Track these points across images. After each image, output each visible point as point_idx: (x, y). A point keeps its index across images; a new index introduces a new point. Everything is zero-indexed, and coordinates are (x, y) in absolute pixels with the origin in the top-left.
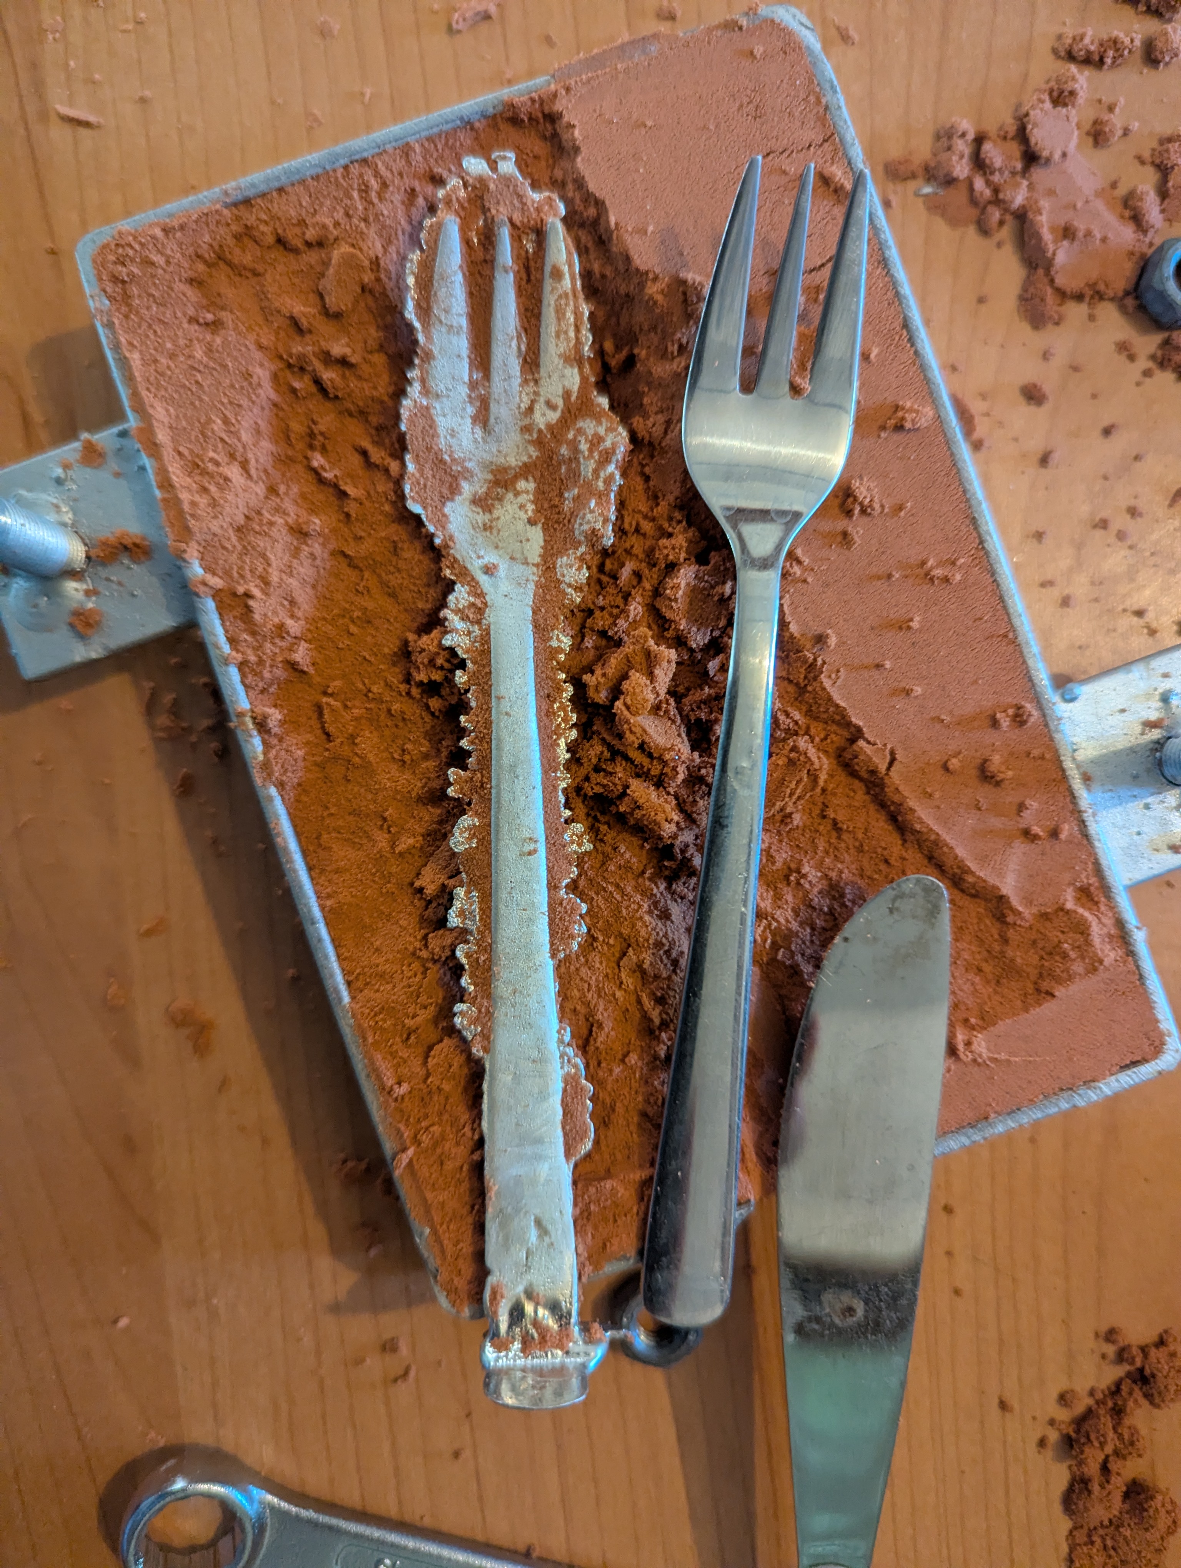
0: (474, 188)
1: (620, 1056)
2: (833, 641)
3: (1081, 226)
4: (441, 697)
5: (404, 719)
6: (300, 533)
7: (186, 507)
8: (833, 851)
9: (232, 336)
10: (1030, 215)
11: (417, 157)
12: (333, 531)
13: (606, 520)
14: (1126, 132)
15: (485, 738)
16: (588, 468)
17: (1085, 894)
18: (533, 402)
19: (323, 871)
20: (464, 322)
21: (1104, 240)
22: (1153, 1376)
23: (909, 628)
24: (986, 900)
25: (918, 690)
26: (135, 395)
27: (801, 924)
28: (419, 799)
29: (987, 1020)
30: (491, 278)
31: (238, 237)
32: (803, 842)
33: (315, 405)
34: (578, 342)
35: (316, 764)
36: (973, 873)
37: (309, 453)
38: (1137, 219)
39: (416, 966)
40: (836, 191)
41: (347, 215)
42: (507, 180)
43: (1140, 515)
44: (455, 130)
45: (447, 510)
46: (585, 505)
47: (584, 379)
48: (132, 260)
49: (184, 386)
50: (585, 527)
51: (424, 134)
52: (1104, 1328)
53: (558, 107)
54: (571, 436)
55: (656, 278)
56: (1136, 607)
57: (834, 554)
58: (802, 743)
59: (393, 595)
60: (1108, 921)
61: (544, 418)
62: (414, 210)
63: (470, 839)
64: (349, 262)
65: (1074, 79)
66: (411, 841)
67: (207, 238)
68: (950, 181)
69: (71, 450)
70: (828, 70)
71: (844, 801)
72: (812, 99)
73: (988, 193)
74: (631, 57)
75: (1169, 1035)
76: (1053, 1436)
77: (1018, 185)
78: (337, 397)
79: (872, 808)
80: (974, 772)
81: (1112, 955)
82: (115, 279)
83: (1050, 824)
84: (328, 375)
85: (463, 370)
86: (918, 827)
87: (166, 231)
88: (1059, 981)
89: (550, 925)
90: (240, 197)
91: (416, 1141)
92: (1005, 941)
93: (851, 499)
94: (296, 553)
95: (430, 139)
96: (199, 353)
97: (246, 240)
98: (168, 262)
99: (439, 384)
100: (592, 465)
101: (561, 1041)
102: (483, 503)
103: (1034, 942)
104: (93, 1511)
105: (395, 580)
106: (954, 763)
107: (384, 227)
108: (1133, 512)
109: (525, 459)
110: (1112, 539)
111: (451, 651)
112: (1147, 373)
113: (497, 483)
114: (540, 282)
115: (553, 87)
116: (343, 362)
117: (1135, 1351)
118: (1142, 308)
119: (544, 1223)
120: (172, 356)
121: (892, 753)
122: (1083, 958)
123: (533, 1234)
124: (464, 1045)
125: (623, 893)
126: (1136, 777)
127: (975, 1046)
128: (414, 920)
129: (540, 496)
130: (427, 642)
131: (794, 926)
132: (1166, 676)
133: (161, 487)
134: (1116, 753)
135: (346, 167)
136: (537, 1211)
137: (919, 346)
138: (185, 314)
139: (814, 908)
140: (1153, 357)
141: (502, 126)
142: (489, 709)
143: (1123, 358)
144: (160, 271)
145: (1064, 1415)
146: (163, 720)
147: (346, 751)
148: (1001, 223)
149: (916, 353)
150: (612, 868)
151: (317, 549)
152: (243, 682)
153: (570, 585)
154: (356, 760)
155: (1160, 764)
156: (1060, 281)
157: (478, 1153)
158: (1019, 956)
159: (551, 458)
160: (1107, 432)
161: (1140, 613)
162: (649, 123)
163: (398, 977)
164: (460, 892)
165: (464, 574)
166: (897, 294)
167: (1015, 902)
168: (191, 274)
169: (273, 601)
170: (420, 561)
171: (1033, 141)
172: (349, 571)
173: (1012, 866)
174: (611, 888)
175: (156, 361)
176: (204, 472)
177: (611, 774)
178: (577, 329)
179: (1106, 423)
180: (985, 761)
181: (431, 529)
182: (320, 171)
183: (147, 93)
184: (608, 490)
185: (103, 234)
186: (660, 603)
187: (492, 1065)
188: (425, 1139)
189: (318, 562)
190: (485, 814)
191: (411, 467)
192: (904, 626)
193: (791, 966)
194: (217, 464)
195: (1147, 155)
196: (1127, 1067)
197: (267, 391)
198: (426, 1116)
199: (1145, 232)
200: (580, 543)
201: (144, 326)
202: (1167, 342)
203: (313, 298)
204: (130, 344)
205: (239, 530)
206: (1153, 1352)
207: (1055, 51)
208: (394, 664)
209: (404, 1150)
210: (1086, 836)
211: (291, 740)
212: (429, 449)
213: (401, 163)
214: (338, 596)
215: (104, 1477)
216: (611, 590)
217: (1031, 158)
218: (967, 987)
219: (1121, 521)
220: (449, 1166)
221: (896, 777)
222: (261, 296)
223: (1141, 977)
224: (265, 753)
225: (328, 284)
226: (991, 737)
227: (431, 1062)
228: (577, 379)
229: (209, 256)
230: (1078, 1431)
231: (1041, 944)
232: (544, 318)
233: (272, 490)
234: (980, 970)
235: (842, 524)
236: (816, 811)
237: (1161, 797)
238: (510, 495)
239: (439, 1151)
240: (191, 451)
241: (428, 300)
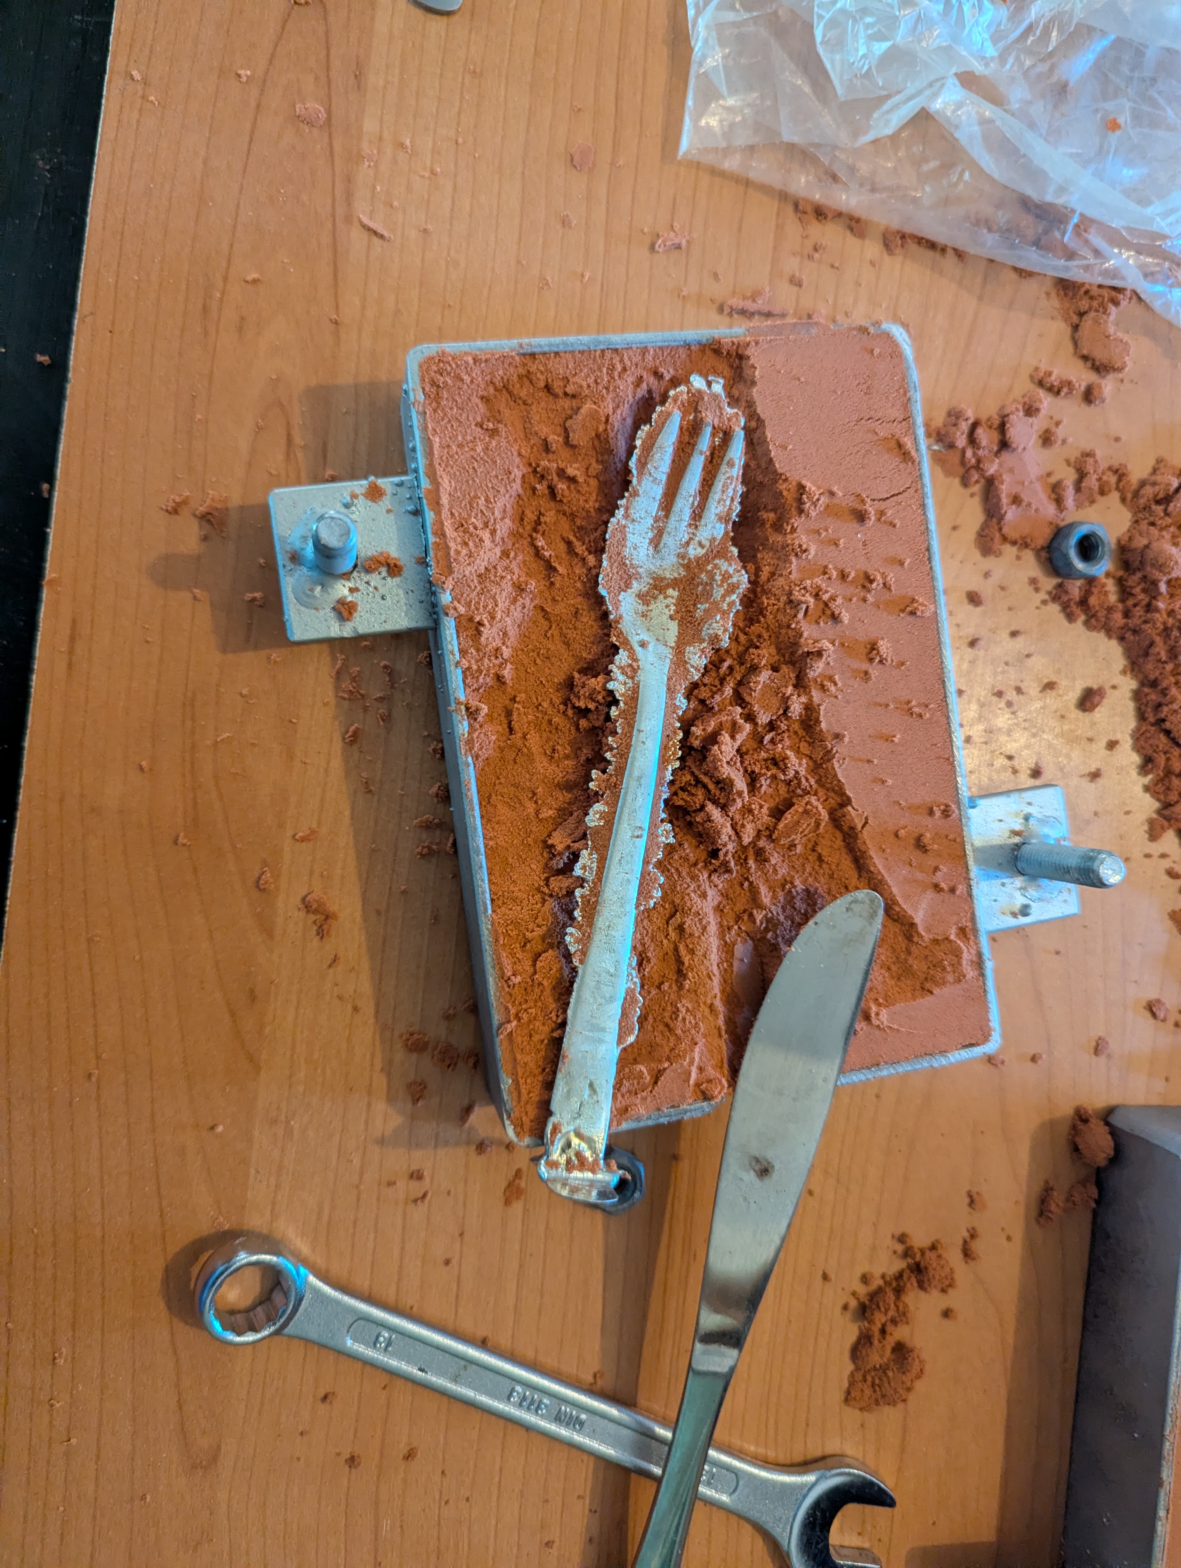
0: (693, 395)
1: (656, 983)
2: (846, 739)
3: (1025, 497)
4: (588, 720)
5: (557, 728)
6: (520, 589)
7: (452, 553)
8: (815, 874)
9: (504, 444)
10: (996, 482)
11: (649, 357)
12: (541, 592)
13: (725, 630)
14: (1064, 441)
15: (624, 754)
16: (718, 593)
17: (962, 931)
18: (691, 539)
19: (489, 821)
20: (664, 478)
21: (1037, 510)
22: (926, 1268)
23: (893, 741)
24: (902, 924)
25: (890, 782)
26: (430, 466)
27: (786, 918)
28: (558, 785)
29: (888, 1001)
30: (690, 455)
31: (520, 377)
32: (797, 864)
33: (545, 504)
34: (730, 509)
35: (499, 747)
36: (899, 905)
37: (534, 535)
38: (1059, 501)
39: (538, 897)
40: (904, 454)
41: (596, 381)
42: (716, 397)
43: (1022, 693)
44: (678, 347)
45: (620, 598)
46: (713, 617)
47: (726, 533)
48: (449, 374)
49: (464, 468)
50: (711, 632)
51: (660, 344)
52: (898, 1233)
53: (748, 352)
54: (709, 568)
55: (786, 480)
56: (1008, 753)
57: (857, 683)
58: (813, 799)
59: (567, 644)
60: (973, 952)
61: (694, 551)
62: (639, 390)
63: (600, 819)
64: (593, 415)
65: (1041, 401)
66: (551, 812)
67: (501, 372)
68: (951, 446)
69: (360, 486)
70: (915, 375)
71: (829, 843)
72: (901, 391)
73: (973, 461)
74: (799, 333)
75: (994, 1030)
76: (853, 1303)
77: (993, 461)
78: (561, 501)
79: (844, 850)
80: (912, 841)
81: (972, 973)
82: (433, 383)
83: (952, 884)
84: (561, 486)
85: (654, 508)
86: (872, 869)
87: (475, 360)
88: (937, 984)
89: (639, 887)
90: (529, 351)
91: (518, 1017)
92: (909, 953)
93: (875, 652)
94: (514, 601)
95: (661, 348)
96: (479, 449)
97: (525, 379)
98: (472, 381)
99: (634, 513)
100: (722, 591)
101: (630, 965)
102: (644, 598)
103: (926, 957)
104: (159, 1275)
105: (571, 634)
106: (902, 833)
107: (617, 395)
108: (1019, 690)
109: (676, 575)
110: (1002, 705)
111: (611, 693)
112: (1044, 602)
113: (655, 587)
114: (719, 465)
115: (748, 339)
116: (572, 480)
117: (916, 1250)
118: (1050, 560)
119: (595, 1086)
120: (460, 446)
121: (866, 818)
122: (954, 972)
123: (587, 1092)
124: (568, 956)
125: (680, 875)
126: (1000, 864)
127: (881, 1017)
128: (541, 865)
129: (680, 602)
130: (595, 683)
131: (782, 918)
132: (1030, 804)
133: (435, 534)
134: (992, 847)
135: (603, 351)
136: (592, 1077)
137: (933, 564)
138: (474, 419)
139: (795, 909)
140: (1050, 593)
141: (708, 352)
142: (631, 737)
143: (1031, 589)
144: (465, 387)
145: (862, 1290)
146: (346, 684)
147: (520, 743)
148: (977, 482)
149: (931, 568)
150: (676, 857)
151: (527, 602)
152: (464, 682)
153: (693, 666)
154: (525, 750)
155: (1016, 858)
156: (1005, 530)
157: (559, 1031)
158: (917, 965)
159: (693, 579)
160: (1014, 634)
161: (1010, 758)
162: (802, 379)
163: (525, 902)
164: (585, 853)
165: (626, 643)
166: (927, 528)
167: (921, 929)
168: (485, 394)
169: (494, 630)
170: (592, 626)
171: (1008, 436)
172: (543, 620)
173: (924, 906)
174: (673, 871)
175: (449, 446)
176: (466, 531)
177: (693, 795)
178: (732, 500)
179: (1013, 628)
180: (921, 835)
181: (610, 608)
182: (585, 348)
183: (429, 227)
184: (730, 610)
185: (430, 349)
186: (741, 690)
187: (584, 972)
188: (525, 1017)
189: (525, 610)
190: (614, 804)
191: (605, 563)
192: (889, 739)
193: (773, 944)
194: (476, 528)
195: (1073, 460)
196: (966, 1046)
197: (517, 487)
198: (526, 1001)
199: (1062, 511)
200: (704, 640)
201: (446, 420)
202: (1060, 585)
203: (559, 430)
204: (434, 430)
205: (480, 576)
206: (928, 1253)
207: (1032, 377)
208: (558, 690)
209: (509, 1022)
210: (970, 895)
211: (488, 728)
212: (619, 554)
213: (637, 359)
214: (533, 637)
215: (174, 1248)
216: (714, 674)
217: (1004, 445)
218: (880, 978)
219: (1011, 695)
220: (536, 1038)
221: (866, 834)
222: (526, 420)
223: (985, 991)
224: (469, 733)
225: (576, 424)
226: (928, 821)
227: (539, 964)
228: (722, 532)
229: (500, 385)
230: (871, 1300)
231: (930, 959)
232: (713, 488)
233: (505, 554)
234: (889, 969)
235: (865, 666)
236: (810, 846)
237: (1012, 880)
238: (661, 597)
239: (531, 1027)
240: (460, 514)
241: (646, 458)
